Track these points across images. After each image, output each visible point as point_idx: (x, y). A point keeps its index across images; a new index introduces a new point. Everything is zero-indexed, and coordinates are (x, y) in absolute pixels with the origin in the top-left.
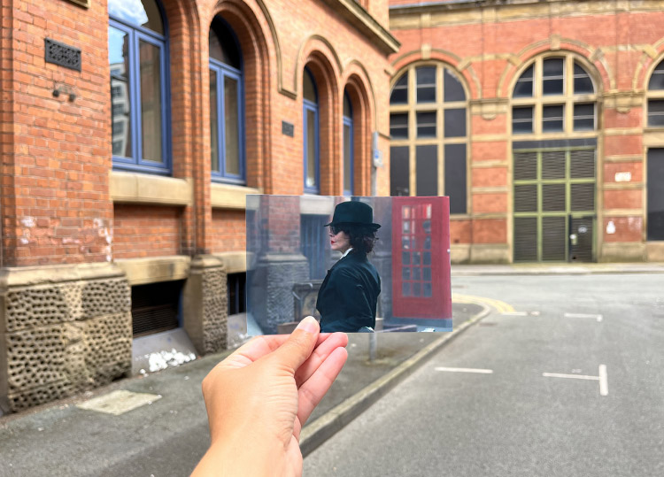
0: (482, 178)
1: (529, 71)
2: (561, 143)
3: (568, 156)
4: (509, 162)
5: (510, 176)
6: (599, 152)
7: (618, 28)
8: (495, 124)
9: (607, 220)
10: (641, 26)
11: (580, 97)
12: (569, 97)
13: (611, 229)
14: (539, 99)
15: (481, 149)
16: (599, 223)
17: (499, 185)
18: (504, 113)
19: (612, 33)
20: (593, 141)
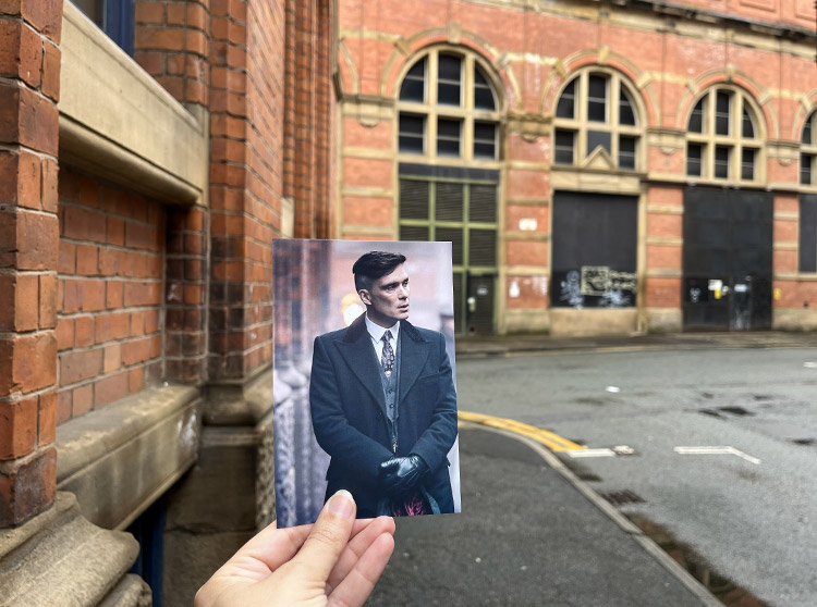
0: (358, 212)
1: (420, 67)
2: (459, 172)
3: (466, 191)
4: (394, 192)
5: (395, 211)
6: (502, 191)
7: (527, 31)
8: (376, 133)
9: (510, 278)
10: (550, 33)
11: (482, 114)
12: (468, 110)
13: (515, 291)
14: (431, 107)
15: (357, 169)
16: (501, 284)
17: (381, 224)
18: (388, 120)
19: (520, 36)
20: (495, 175)
